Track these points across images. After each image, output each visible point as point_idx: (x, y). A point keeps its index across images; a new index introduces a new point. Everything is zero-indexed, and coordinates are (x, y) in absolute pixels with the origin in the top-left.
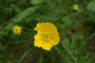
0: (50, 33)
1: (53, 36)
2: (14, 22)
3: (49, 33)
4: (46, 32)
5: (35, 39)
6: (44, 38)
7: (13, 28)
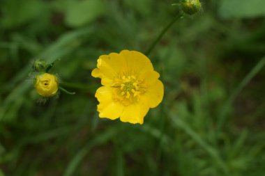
0: (137, 77)
1: (144, 85)
2: (33, 67)
3: (134, 77)
4: (124, 77)
5: (99, 100)
6: (123, 93)
7: (36, 79)
